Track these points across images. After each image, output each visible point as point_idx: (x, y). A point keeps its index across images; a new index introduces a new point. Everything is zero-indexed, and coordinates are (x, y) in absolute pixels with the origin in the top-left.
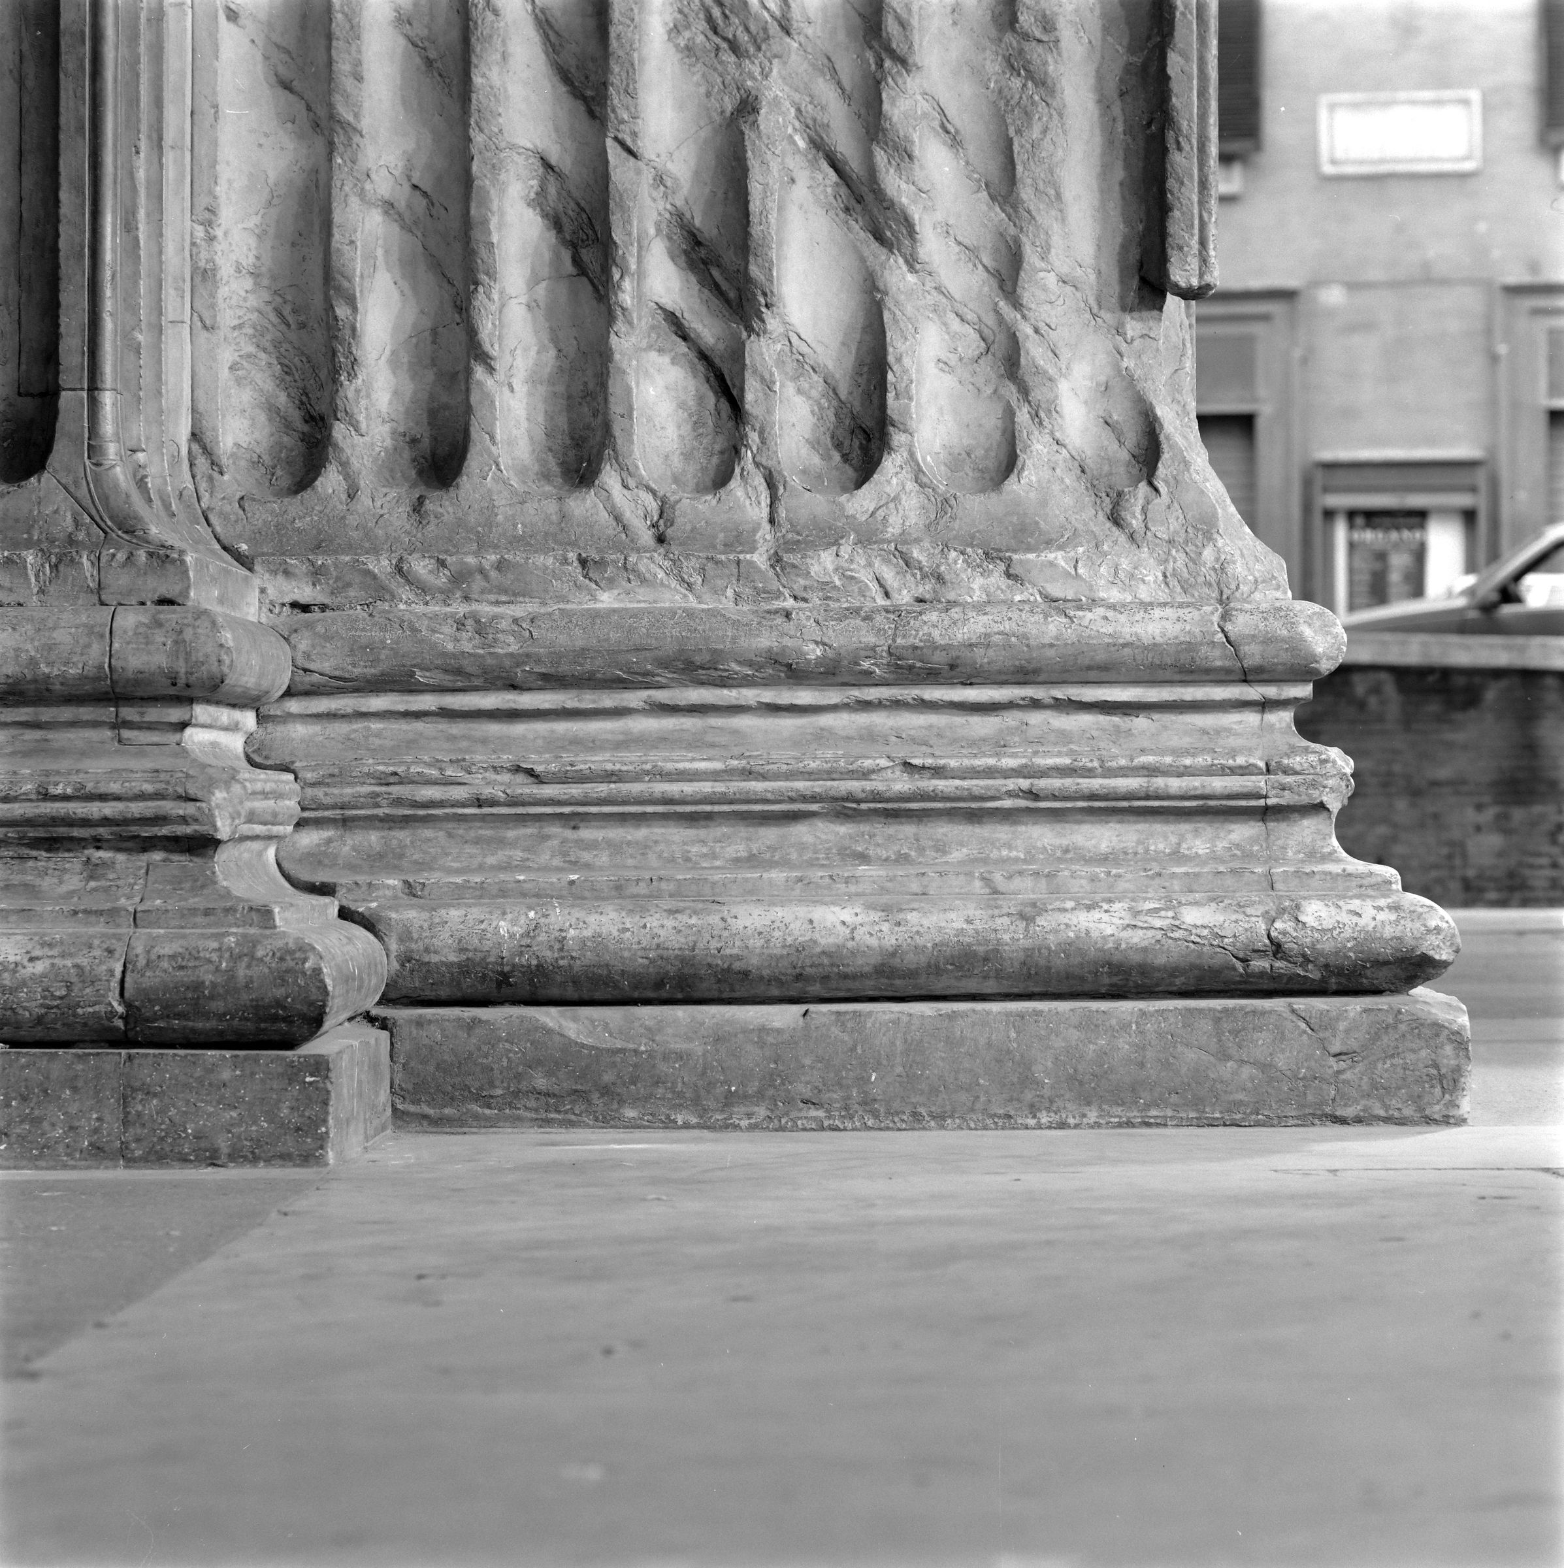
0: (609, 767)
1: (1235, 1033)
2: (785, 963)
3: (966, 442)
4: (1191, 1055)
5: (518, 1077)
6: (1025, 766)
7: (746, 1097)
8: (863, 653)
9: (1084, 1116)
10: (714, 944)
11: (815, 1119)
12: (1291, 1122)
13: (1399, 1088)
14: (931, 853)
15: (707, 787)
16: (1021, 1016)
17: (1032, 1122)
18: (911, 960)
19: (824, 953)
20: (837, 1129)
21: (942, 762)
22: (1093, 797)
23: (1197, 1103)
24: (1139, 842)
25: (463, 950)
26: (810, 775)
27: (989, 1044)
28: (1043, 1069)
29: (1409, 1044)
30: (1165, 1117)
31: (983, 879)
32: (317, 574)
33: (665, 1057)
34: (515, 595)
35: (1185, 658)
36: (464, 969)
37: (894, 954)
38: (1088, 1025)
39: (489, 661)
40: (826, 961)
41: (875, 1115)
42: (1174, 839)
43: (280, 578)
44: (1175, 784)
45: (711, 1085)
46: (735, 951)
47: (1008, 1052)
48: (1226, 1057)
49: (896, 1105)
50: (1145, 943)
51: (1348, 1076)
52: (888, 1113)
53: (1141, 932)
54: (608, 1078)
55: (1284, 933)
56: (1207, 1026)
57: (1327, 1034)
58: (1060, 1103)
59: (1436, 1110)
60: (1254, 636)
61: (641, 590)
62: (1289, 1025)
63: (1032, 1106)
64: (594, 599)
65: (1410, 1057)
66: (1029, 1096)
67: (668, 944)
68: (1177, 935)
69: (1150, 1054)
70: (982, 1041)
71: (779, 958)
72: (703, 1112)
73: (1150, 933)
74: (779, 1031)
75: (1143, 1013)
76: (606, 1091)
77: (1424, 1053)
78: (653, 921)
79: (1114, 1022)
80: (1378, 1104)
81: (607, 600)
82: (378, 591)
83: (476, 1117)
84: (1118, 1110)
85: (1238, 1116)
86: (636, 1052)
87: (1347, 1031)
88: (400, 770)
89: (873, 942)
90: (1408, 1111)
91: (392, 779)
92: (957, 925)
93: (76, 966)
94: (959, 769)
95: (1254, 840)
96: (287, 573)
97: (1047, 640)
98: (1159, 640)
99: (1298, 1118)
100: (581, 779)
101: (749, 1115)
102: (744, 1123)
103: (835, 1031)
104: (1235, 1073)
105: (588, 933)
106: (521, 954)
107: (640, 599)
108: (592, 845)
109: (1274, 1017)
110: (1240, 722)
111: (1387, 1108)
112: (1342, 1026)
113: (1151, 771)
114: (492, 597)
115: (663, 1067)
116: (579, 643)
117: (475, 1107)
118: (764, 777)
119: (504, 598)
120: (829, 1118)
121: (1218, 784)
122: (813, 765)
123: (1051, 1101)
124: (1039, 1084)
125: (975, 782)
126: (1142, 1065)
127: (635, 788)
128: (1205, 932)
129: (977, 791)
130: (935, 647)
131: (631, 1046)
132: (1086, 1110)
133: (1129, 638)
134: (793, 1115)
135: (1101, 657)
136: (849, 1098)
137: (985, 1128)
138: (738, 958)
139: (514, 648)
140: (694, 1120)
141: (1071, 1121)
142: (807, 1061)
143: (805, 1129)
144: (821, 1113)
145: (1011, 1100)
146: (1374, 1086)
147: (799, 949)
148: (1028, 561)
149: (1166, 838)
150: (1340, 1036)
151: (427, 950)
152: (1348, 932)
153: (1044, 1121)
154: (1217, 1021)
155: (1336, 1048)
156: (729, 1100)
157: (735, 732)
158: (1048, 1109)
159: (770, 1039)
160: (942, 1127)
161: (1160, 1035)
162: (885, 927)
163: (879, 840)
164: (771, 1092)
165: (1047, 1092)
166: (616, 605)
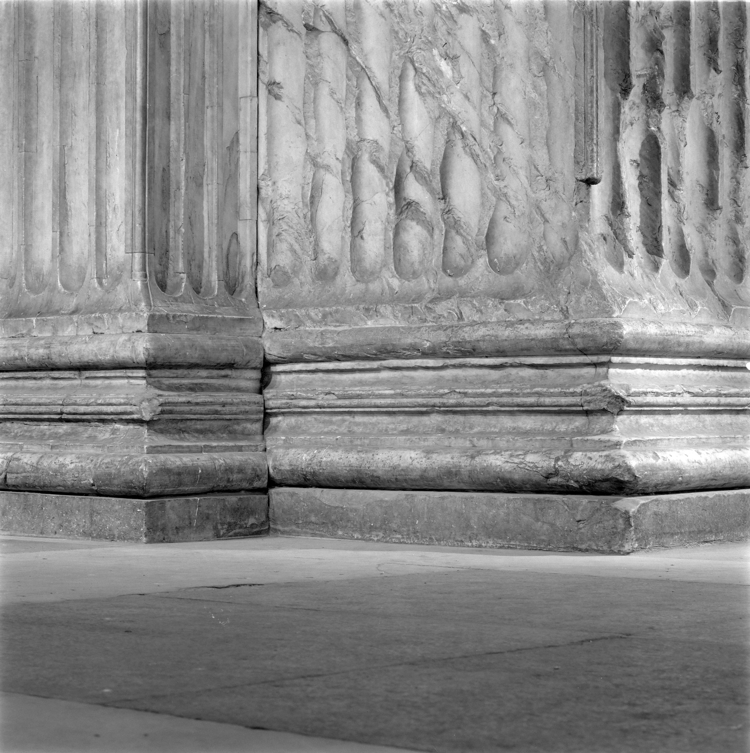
0: (358, 392)
1: (542, 509)
2: (390, 474)
3: (515, 252)
4: (525, 518)
5: (307, 516)
6: (494, 392)
7: (376, 528)
8: (442, 345)
9: (488, 542)
10: (368, 465)
11: (397, 538)
12: (562, 550)
13: (602, 537)
14: (467, 429)
15: (389, 401)
16: (466, 499)
17: (470, 544)
18: (431, 474)
19: (402, 470)
20: (405, 543)
21: (466, 390)
22: (518, 406)
23: (528, 539)
24: (542, 425)
25: (291, 465)
26: (422, 396)
27: (456, 511)
28: (474, 523)
29: (606, 518)
30: (516, 545)
31: (470, 440)
32: (281, 317)
33: (351, 511)
34: (341, 323)
35: (555, 345)
36: (292, 472)
37: (425, 471)
38: (490, 504)
39: (323, 350)
40: (403, 473)
41: (417, 537)
42: (554, 424)
43: (271, 318)
44: (548, 400)
45: (365, 522)
46: (374, 468)
47: (462, 514)
48: (538, 520)
49: (424, 534)
50: (510, 469)
51: (583, 531)
52: (422, 537)
53: (509, 464)
54: (333, 518)
55: (561, 466)
56: (530, 506)
57: (575, 512)
58: (479, 537)
59: (615, 548)
60: (579, 334)
61: (381, 320)
62: (561, 507)
63: (470, 537)
64: (366, 324)
65: (606, 524)
66: (469, 533)
67: (354, 465)
68: (522, 466)
69: (511, 518)
70: (453, 509)
71: (388, 471)
72: (362, 533)
73: (512, 465)
74: (387, 502)
75: (509, 500)
76: (333, 523)
77: (611, 522)
78: (350, 455)
79: (498, 503)
80: (594, 544)
81: (370, 324)
82: (300, 323)
83: (294, 531)
84: (500, 541)
85: (542, 546)
86: (342, 508)
87: (582, 510)
88: (294, 393)
89: (418, 466)
90: (605, 548)
91: (292, 397)
92: (447, 460)
93: (82, 466)
94: (471, 393)
95: (584, 425)
96: (273, 316)
97: (504, 338)
98: (544, 337)
99: (564, 548)
100: (351, 397)
101: (377, 536)
102: (376, 539)
103: (405, 503)
104: (541, 527)
105: (329, 459)
106: (308, 467)
107: (382, 323)
108: (358, 424)
109: (555, 503)
110: (588, 373)
111: (597, 545)
112: (581, 508)
113: (539, 394)
114: (334, 324)
115: (351, 515)
116: (351, 342)
117: (294, 527)
118: (407, 397)
119: (338, 324)
120: (403, 538)
121: (563, 400)
122: (423, 392)
123: (477, 536)
124: (472, 528)
125: (476, 399)
126: (508, 522)
127: (366, 401)
128: (532, 465)
129: (478, 403)
130: (466, 342)
131: (341, 505)
132: (489, 540)
133: (533, 337)
134: (391, 536)
135: (524, 345)
136: (409, 530)
137: (454, 546)
138: (375, 471)
139: (331, 345)
140: (360, 537)
141: (483, 545)
142: (396, 515)
143: (395, 543)
144: (400, 536)
145: (463, 534)
146: (593, 536)
147: (394, 468)
148: (511, 304)
149: (552, 424)
150: (580, 513)
151: (280, 465)
152: (585, 466)
153: (474, 544)
154: (535, 504)
155: (578, 518)
156: (372, 529)
157: (412, 378)
158: (475, 539)
159: (384, 505)
160: (440, 544)
161: (515, 509)
162: (424, 460)
163: (451, 423)
164: (384, 527)
165: (475, 532)
166: (373, 326)
